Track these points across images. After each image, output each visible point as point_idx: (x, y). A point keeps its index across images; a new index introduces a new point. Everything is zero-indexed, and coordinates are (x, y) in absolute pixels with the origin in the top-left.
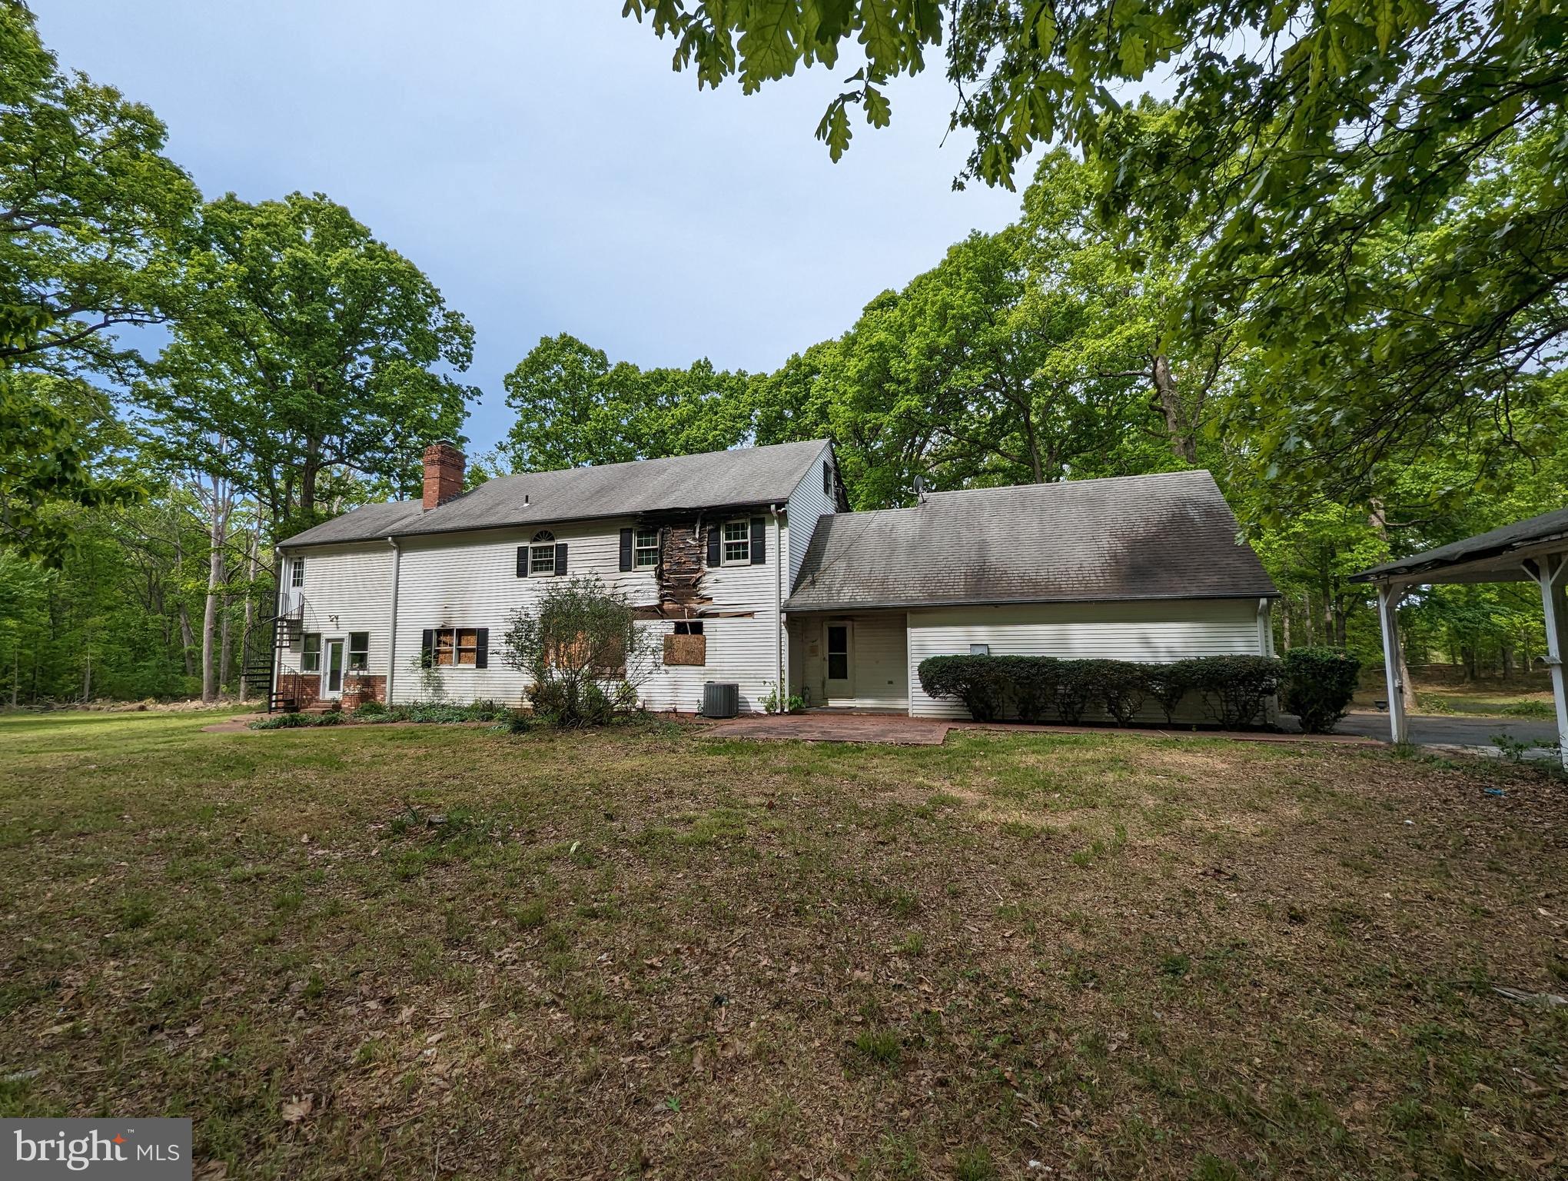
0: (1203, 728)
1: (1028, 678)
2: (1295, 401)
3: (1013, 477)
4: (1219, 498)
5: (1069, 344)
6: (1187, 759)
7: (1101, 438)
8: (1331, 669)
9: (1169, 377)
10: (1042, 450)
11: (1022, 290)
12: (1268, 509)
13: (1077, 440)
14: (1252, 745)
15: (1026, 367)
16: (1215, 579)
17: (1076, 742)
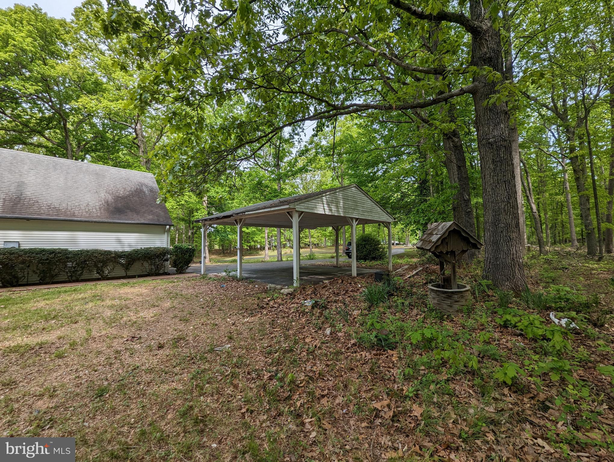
0: (140, 276)
1: (47, 259)
2: (181, 154)
3: (50, 152)
4: (155, 185)
5: (94, 97)
6: (132, 290)
7: (108, 148)
8: (187, 251)
9: (142, 132)
10: (74, 144)
11: (68, 57)
12: (169, 191)
13: (96, 145)
14: (158, 281)
15: (68, 98)
16: (151, 217)
17: (74, 290)
